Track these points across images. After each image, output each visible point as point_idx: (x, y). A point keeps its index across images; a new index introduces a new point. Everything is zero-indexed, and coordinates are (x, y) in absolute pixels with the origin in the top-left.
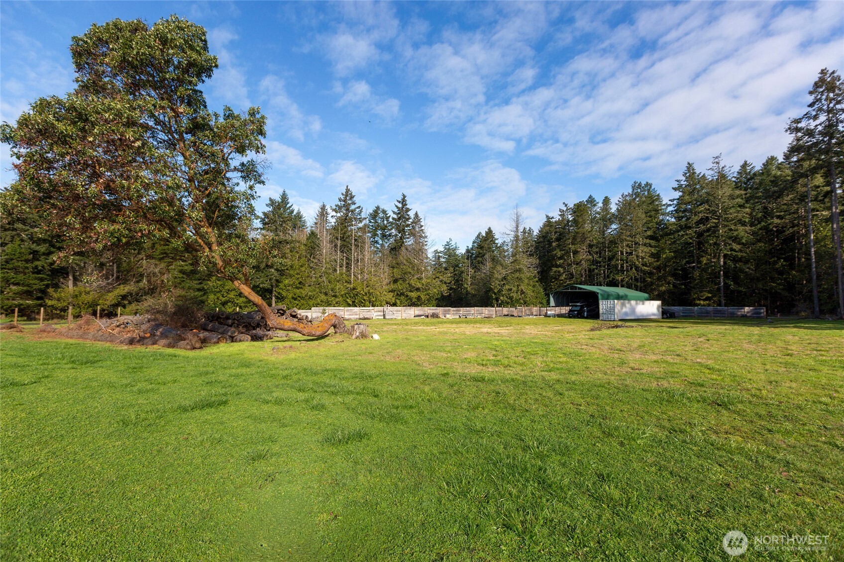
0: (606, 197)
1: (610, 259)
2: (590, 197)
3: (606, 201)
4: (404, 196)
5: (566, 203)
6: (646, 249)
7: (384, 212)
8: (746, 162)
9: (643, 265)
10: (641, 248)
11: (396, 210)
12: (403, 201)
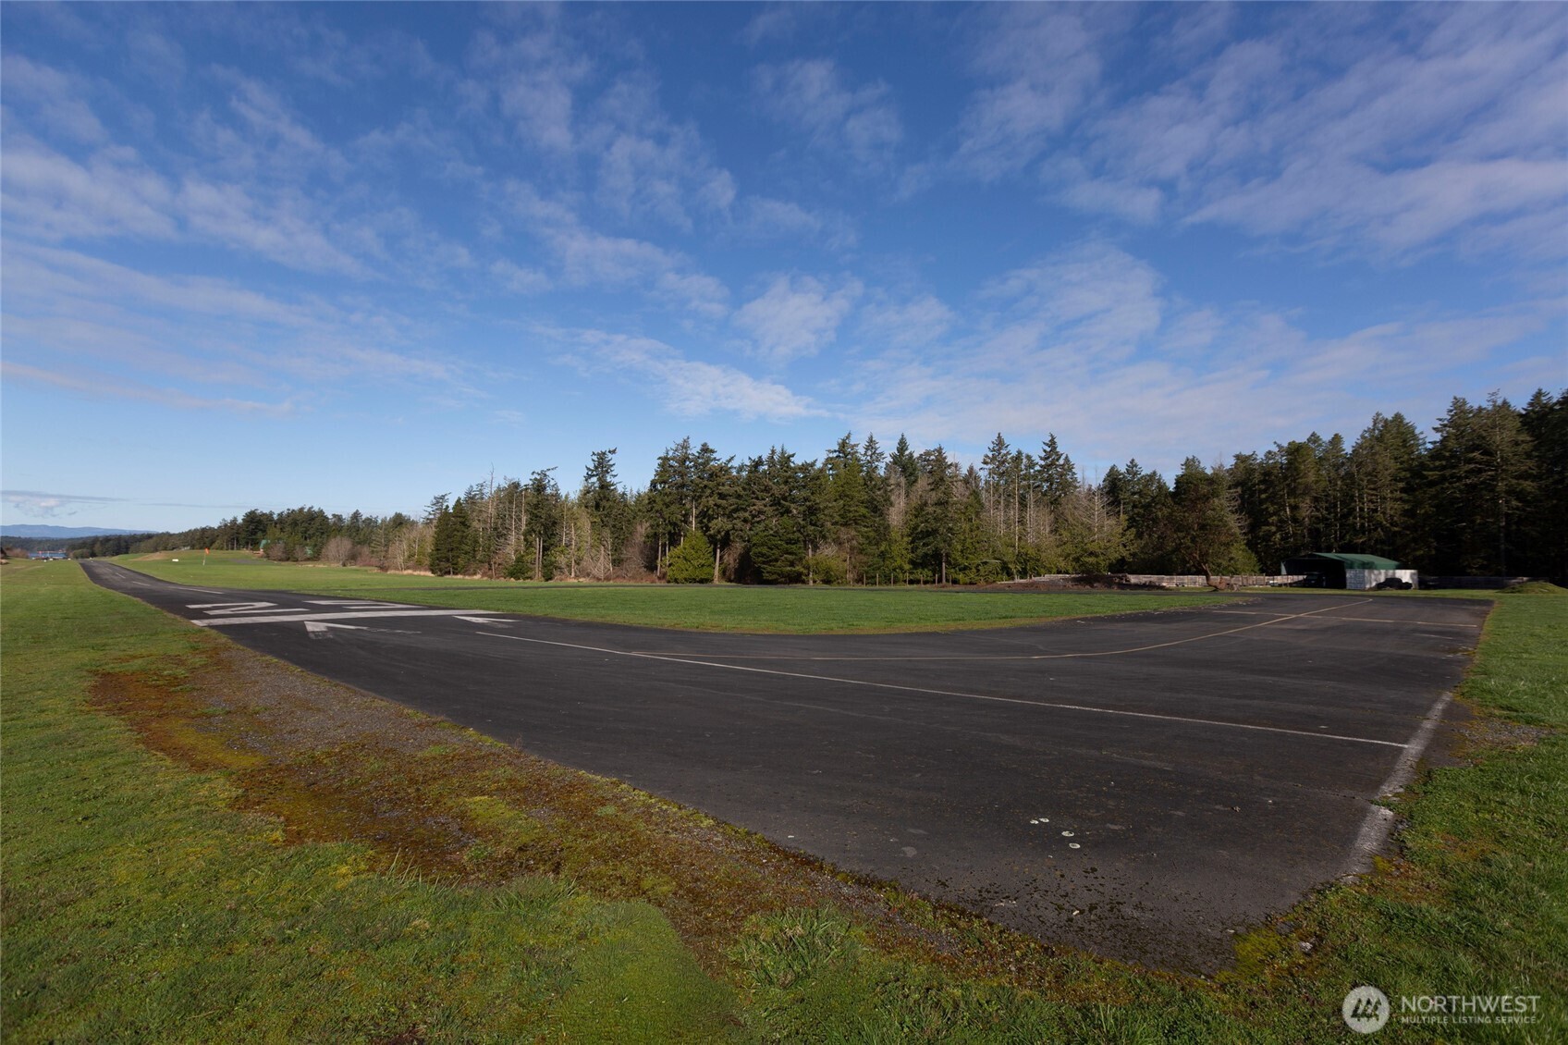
0: (1336, 435)
1: (1345, 516)
2: (1313, 434)
3: (1337, 439)
4: (1053, 439)
5: (1279, 442)
6: (1397, 505)
7: (1029, 457)
8: (1540, 390)
9: (1392, 524)
10: (1389, 504)
11: (1043, 454)
12: (1052, 443)
